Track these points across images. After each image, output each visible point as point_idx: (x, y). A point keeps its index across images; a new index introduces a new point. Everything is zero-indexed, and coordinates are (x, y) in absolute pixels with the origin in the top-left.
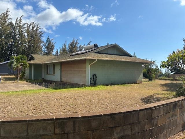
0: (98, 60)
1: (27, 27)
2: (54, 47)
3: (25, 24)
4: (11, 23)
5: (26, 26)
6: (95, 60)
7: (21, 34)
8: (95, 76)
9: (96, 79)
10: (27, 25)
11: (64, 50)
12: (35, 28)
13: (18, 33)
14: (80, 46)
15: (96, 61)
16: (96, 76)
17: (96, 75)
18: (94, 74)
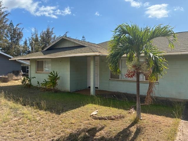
2: (22, 35)
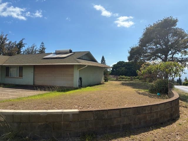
0: (88, 65)
6: (86, 65)
14: (10, 43)
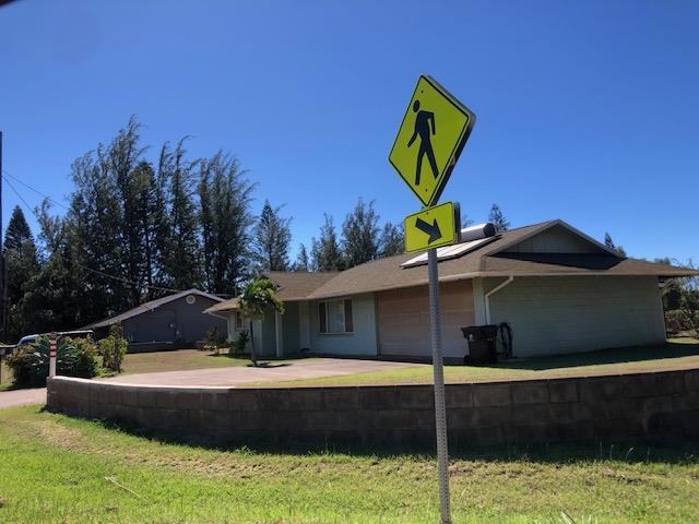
1: (202, 173)
3: (193, 164)
4: (145, 166)
5: (197, 169)
6: (507, 278)
7: (181, 201)
8: (505, 329)
9: (510, 338)
10: (203, 166)
11: (330, 245)
12: (226, 173)
13: (171, 197)
15: (507, 282)
16: (509, 329)
17: (512, 326)
18: (503, 321)
